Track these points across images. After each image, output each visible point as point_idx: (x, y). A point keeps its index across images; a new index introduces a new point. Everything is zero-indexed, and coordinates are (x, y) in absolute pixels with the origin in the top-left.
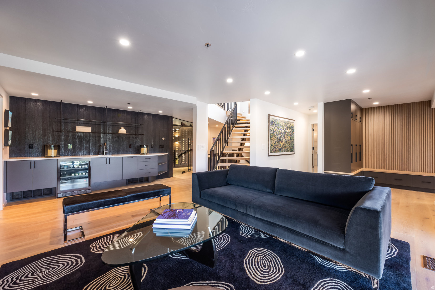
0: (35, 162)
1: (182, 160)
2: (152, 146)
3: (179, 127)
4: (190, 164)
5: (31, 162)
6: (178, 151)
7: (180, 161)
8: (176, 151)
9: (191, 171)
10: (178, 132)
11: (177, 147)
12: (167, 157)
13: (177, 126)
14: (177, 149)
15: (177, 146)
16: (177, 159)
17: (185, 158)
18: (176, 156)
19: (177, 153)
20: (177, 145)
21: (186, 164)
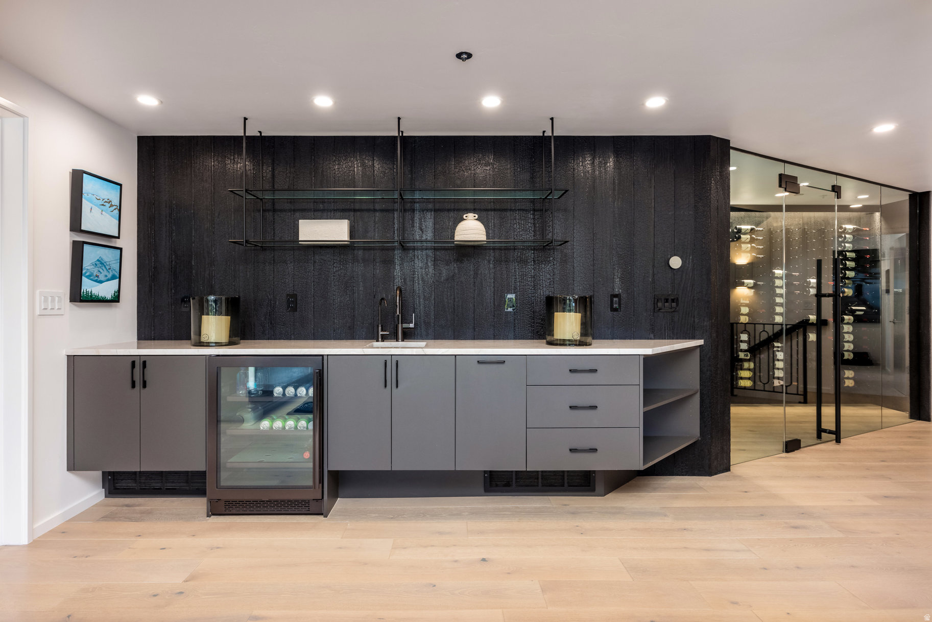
0: (144, 363)
1: (771, 367)
2: (612, 302)
3: (753, 214)
4: (812, 386)
5: (133, 363)
6: (750, 328)
7: (764, 375)
8: (741, 328)
9: (838, 441)
10: (752, 241)
11: (745, 310)
12: (696, 358)
13: (743, 213)
14: (744, 319)
15: (746, 305)
16: (746, 365)
17: (789, 361)
18: (741, 351)
19: (744, 337)
20: (745, 298)
21: (792, 389)
